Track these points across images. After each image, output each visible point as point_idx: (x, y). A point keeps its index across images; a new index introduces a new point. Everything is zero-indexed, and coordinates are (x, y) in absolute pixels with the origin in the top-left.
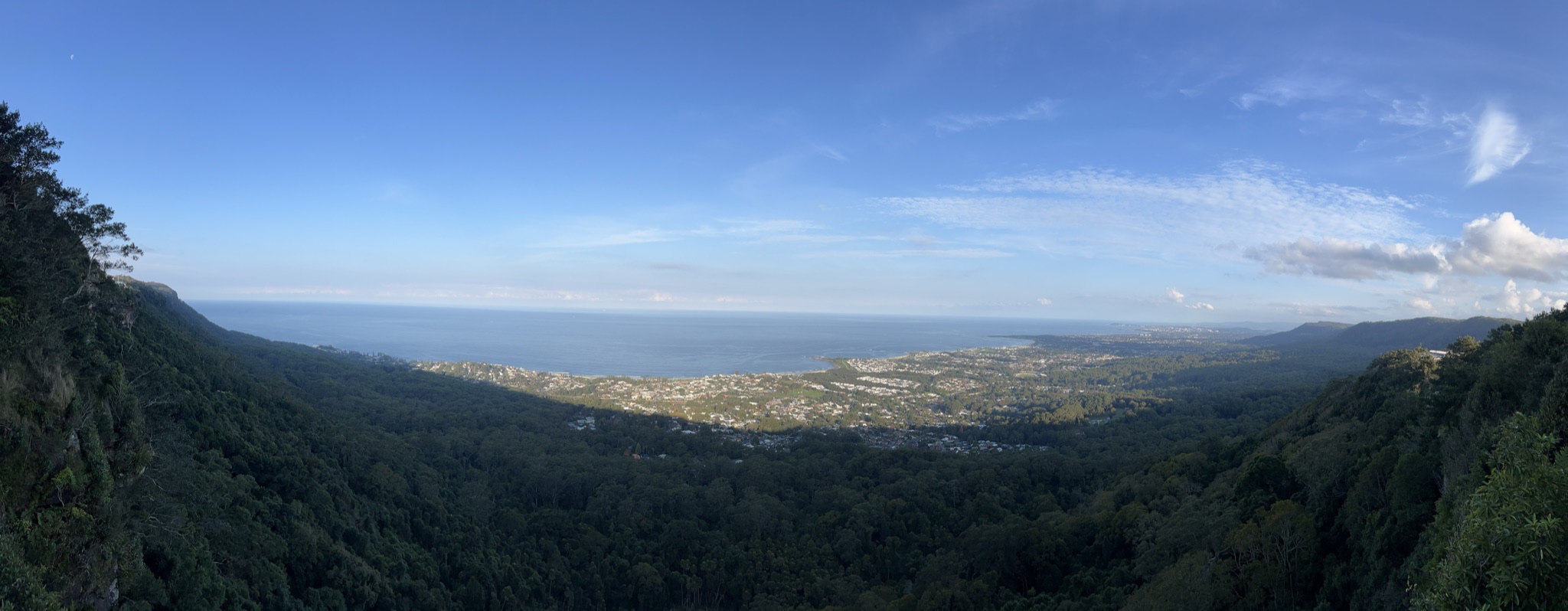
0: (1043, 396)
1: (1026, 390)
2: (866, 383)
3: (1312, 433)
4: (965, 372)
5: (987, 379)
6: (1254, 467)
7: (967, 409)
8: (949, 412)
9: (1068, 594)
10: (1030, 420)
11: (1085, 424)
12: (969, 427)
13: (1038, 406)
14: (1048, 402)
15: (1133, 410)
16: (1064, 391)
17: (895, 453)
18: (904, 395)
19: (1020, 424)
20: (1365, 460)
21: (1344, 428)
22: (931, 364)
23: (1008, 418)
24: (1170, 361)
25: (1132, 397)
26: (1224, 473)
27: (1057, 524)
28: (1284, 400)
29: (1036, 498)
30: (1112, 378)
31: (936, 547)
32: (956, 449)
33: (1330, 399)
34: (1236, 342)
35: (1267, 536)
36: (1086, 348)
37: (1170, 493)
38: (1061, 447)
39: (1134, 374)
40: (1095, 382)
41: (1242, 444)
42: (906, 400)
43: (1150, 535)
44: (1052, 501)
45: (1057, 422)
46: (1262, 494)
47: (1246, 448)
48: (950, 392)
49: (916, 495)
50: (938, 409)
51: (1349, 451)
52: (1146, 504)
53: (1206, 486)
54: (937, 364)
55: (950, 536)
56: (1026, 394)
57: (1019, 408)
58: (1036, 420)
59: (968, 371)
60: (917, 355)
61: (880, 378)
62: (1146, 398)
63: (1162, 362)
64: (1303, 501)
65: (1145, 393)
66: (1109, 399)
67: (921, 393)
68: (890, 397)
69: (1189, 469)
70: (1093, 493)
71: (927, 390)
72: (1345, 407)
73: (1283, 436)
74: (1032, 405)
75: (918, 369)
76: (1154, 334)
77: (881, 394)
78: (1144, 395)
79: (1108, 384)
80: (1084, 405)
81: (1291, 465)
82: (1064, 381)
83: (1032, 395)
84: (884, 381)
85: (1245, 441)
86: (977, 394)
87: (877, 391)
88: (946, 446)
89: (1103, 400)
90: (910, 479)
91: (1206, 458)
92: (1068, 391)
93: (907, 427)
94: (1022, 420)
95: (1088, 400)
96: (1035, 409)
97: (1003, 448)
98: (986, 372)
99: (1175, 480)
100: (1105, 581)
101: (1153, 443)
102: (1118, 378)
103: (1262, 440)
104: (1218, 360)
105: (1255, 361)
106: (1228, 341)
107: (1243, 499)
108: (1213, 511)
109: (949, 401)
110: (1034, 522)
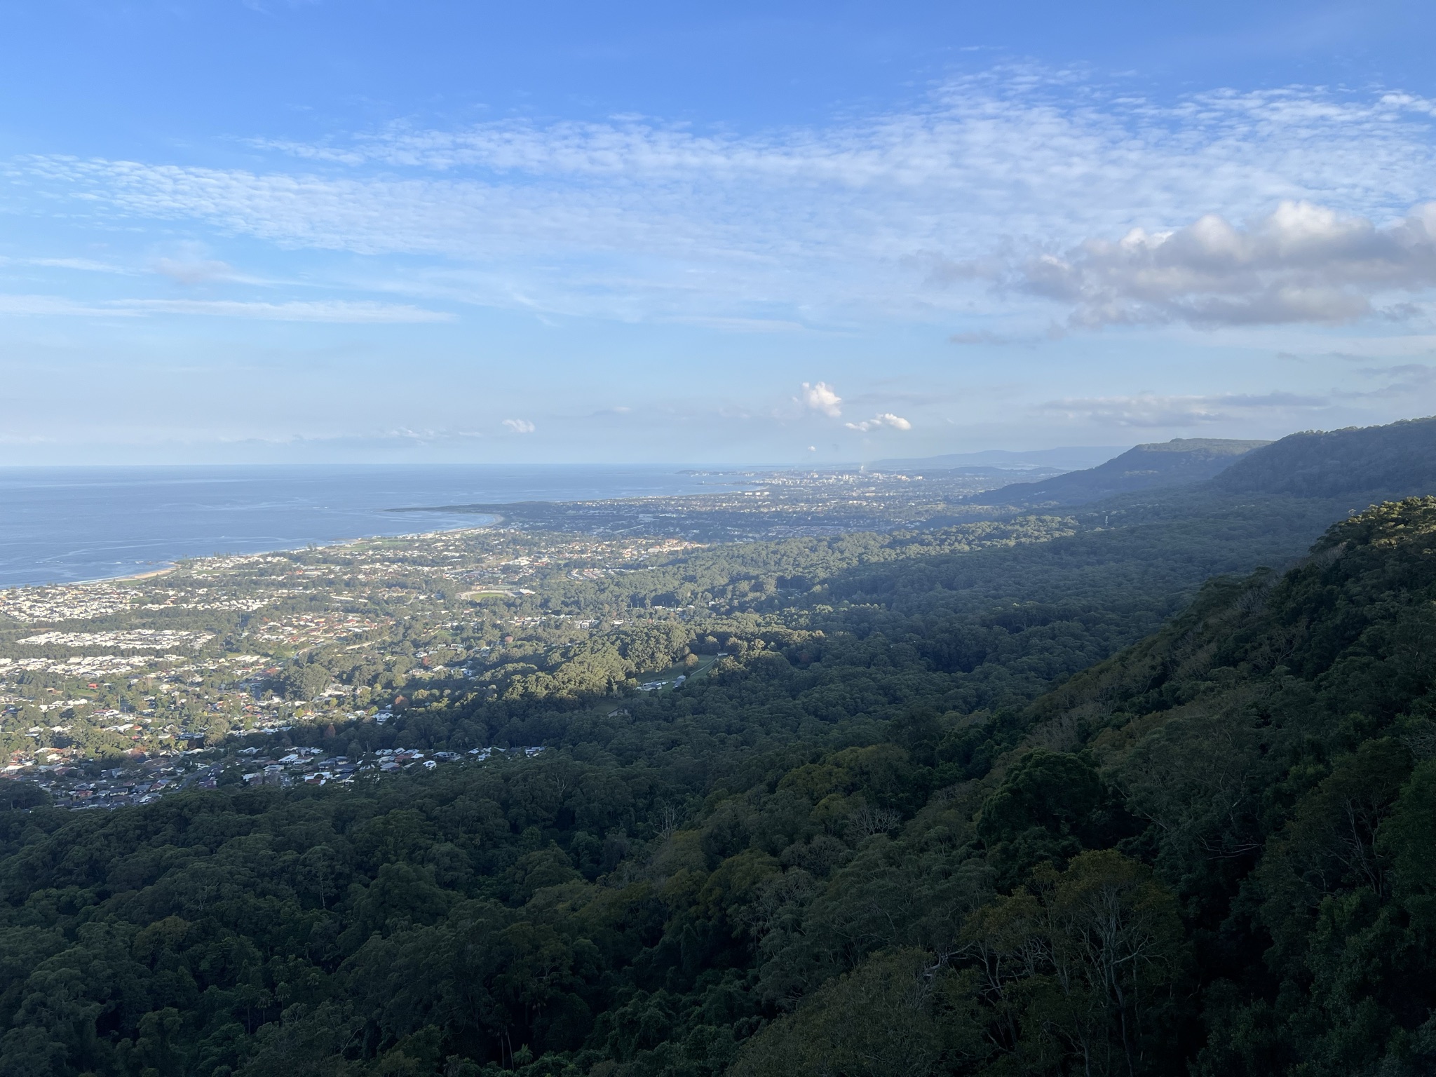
0: (529, 639)
1: (487, 627)
2: (48, 651)
3: (1162, 706)
4: (333, 596)
5: (391, 608)
6: (1022, 777)
7: (344, 682)
8: (295, 693)
9: (606, 1049)
10: (500, 692)
11: (627, 691)
12: (350, 724)
13: (517, 661)
14: (541, 651)
15: (737, 658)
16: (578, 624)
17: (150, 813)
18: (166, 666)
19: (476, 703)
20: (1310, 770)
21: (1249, 694)
22: (239, 584)
23: (447, 692)
24: (813, 550)
25: (732, 629)
26: (949, 788)
27: (574, 910)
28: (1087, 630)
29: (522, 859)
30: (686, 591)
31: (278, 1006)
32: (321, 777)
33: (1206, 626)
34: (966, 501)
35: (1061, 925)
36: (624, 527)
37: (827, 831)
38: (574, 745)
39: (734, 580)
40: (648, 601)
41: (990, 729)
42: (176, 679)
43: (789, 916)
44: (562, 863)
45: (564, 693)
46: (1042, 837)
47: (998, 736)
48: (296, 648)
49: (218, 897)
50: (265, 690)
51: (1264, 748)
52: (774, 852)
53: (908, 816)
54: (256, 583)
55: (315, 975)
56: (488, 637)
57: (471, 668)
58: (514, 694)
59: (339, 594)
60: (197, 567)
61: (93, 632)
62: (763, 630)
63: (796, 551)
64: (1148, 853)
65: (760, 620)
66: (680, 638)
67: (215, 657)
68: (127, 677)
69: (868, 780)
70: (654, 836)
71: (232, 647)
72: (1248, 646)
73: (1089, 711)
74: (504, 660)
75: (206, 599)
76: (775, 490)
77: (99, 673)
78: (758, 625)
79: (678, 603)
80: (624, 652)
81: (1113, 775)
82: (577, 603)
83: (503, 638)
84: (105, 639)
85: (995, 723)
86: (366, 645)
87: (83, 667)
88: (293, 774)
89: (669, 639)
90: (199, 865)
91: (906, 756)
92: (587, 624)
93: (184, 743)
94: (482, 695)
95: (633, 641)
96: (510, 667)
97: (439, 760)
98: (386, 594)
99: (838, 804)
100: (689, 1015)
101: (783, 726)
102: (700, 589)
103: (1037, 719)
104: (922, 543)
105: (1012, 543)
106: (947, 500)
107: (999, 846)
108: (929, 867)
109: (293, 669)
110: (522, 911)
